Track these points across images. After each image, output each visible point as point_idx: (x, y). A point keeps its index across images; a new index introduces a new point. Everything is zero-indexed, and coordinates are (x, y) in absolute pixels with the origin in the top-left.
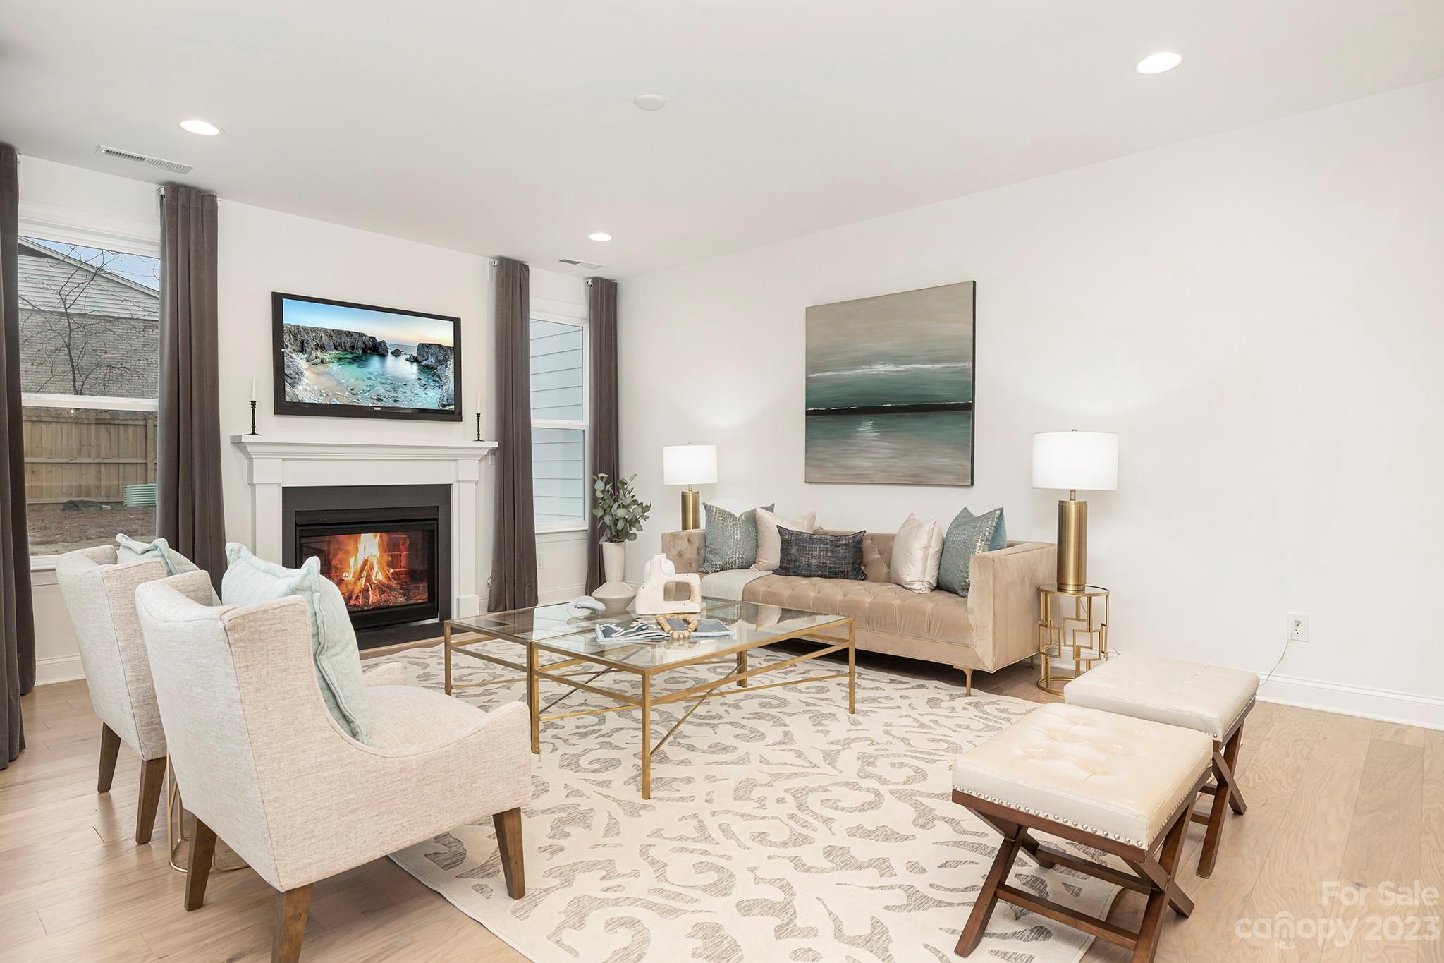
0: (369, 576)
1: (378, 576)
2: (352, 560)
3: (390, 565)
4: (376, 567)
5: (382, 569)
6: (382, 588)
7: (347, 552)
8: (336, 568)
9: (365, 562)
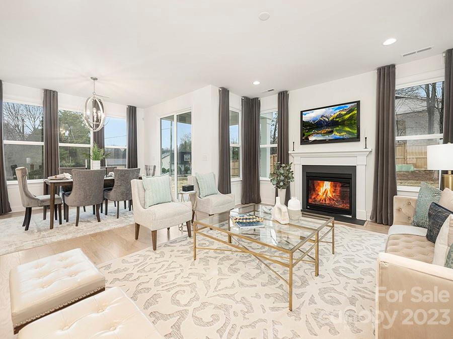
0: (326, 194)
1: (330, 195)
2: (322, 189)
3: (334, 192)
4: (329, 192)
5: (331, 193)
6: (330, 199)
7: (320, 186)
8: (317, 190)
9: (326, 190)
